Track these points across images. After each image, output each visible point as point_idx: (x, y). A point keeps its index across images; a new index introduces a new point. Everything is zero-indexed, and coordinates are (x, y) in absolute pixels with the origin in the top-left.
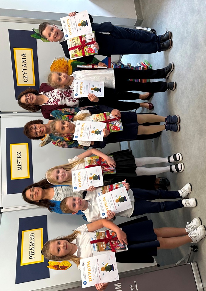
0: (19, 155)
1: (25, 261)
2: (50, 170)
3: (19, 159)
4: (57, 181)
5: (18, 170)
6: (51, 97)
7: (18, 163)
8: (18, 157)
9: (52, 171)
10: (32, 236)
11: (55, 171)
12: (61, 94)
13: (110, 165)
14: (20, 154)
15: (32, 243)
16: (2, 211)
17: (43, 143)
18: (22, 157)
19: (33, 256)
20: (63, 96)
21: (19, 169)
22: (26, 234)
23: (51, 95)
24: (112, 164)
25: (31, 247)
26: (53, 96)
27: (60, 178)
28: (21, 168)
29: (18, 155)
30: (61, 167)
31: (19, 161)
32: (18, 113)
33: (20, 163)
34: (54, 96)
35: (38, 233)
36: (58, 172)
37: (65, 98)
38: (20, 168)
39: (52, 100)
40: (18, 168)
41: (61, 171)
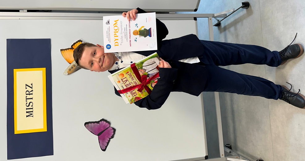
0: (30, 89)
3: (29, 97)
5: (27, 116)
7: (28, 105)
8: (28, 93)
14: (32, 88)
17: (72, 68)
18: (33, 94)
21: (28, 114)
28: (32, 113)
29: (27, 90)
31: (29, 101)
32: (29, 11)
33: (31, 104)
38: (30, 114)
40: (27, 112)
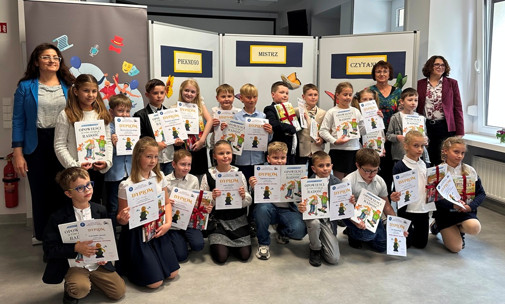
0: (274, 54)
1: (178, 55)
2: (196, 83)
3: (270, 54)
4: (184, 89)
6: (435, 90)
9: (195, 86)
10: (196, 63)
11: (195, 90)
12: (437, 100)
13: (194, 145)
15: (191, 62)
16: (221, 35)
19: (180, 62)
20: (435, 102)
22: (198, 57)
23: (438, 90)
24: (196, 147)
25: (188, 61)
26: (437, 91)
27: (186, 93)
30: (198, 95)
31: (268, 54)
34: (436, 93)
35: (198, 69)
36: (193, 92)
37: (433, 104)
38: (261, 54)
39: (432, 90)
41: (194, 95)
